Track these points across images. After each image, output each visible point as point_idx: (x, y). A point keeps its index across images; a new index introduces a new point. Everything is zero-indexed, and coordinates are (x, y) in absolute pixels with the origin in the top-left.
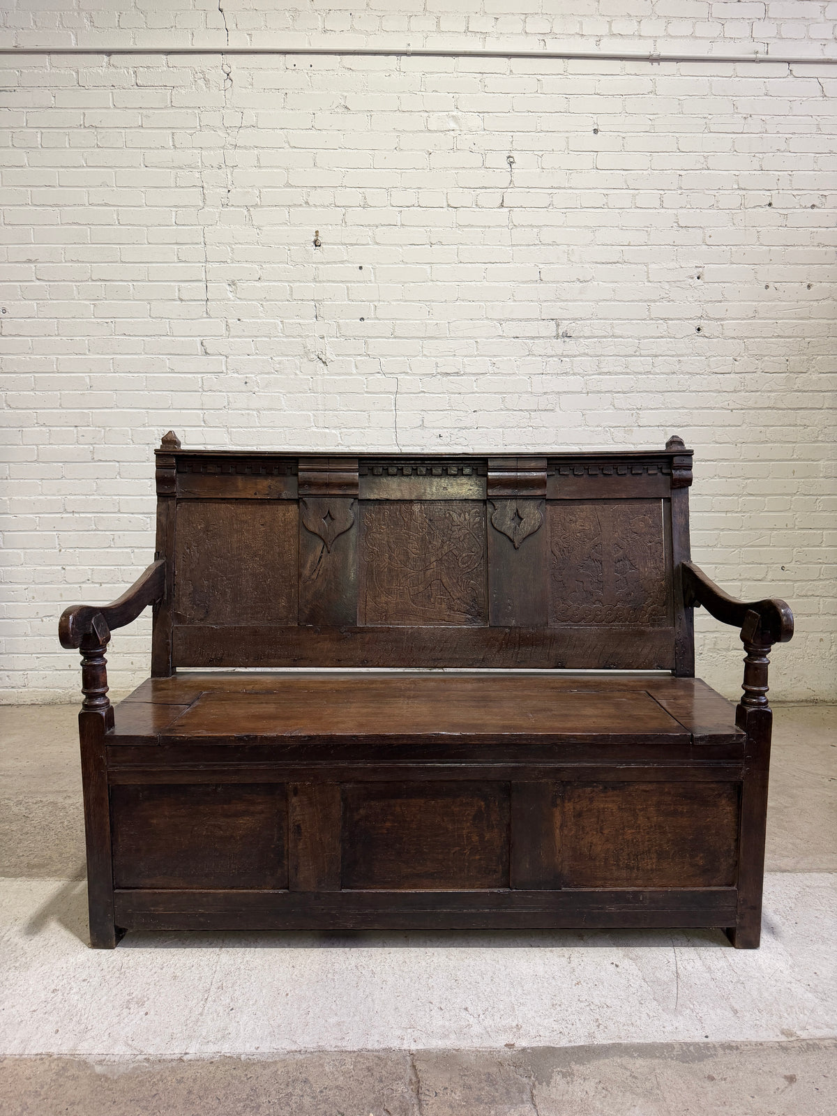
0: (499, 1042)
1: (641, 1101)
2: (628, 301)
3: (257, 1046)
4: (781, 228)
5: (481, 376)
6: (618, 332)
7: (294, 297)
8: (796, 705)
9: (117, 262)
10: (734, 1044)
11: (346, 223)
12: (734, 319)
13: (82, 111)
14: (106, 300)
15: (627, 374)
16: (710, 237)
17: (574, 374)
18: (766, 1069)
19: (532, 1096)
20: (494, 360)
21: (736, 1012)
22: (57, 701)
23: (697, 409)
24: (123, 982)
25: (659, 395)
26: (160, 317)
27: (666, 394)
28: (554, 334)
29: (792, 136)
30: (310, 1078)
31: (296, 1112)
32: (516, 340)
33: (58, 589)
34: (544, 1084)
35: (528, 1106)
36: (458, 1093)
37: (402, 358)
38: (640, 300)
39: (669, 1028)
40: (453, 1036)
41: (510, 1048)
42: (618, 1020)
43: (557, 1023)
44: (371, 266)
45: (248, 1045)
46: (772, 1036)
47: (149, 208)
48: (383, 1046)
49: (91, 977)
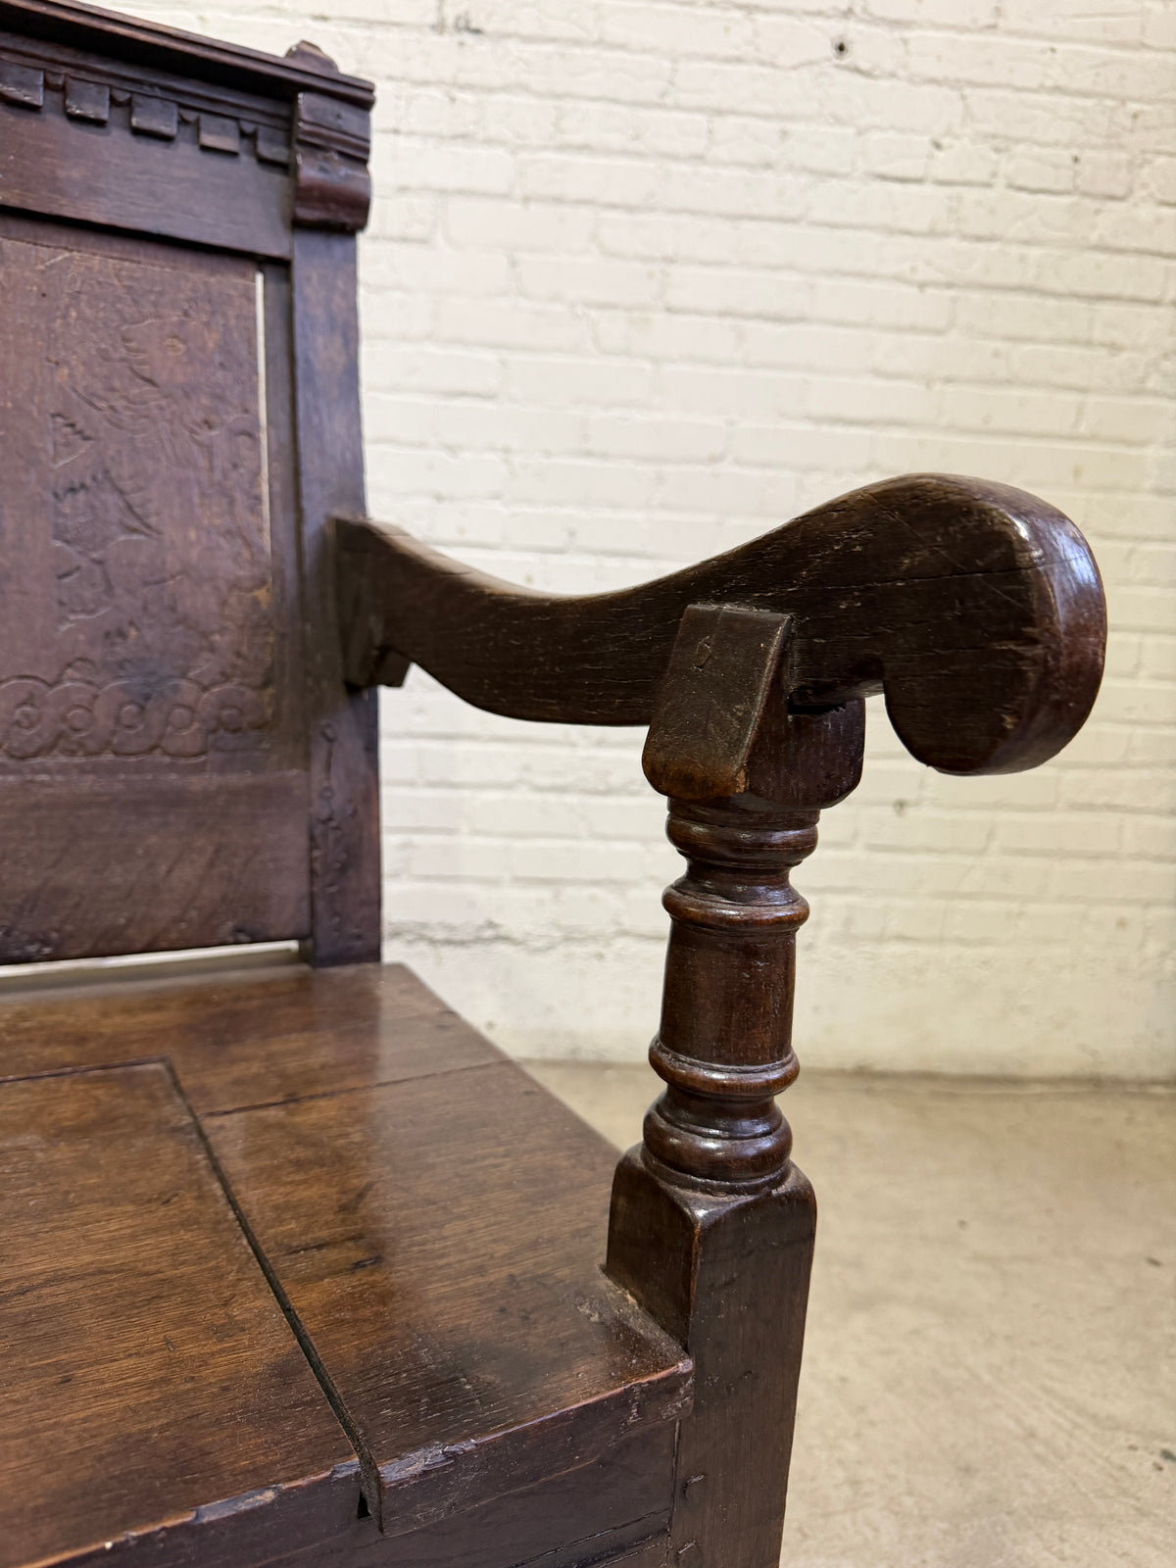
12: (937, 27)
15: (639, 155)
17: (489, 142)
23: (829, 274)
27: (747, 225)
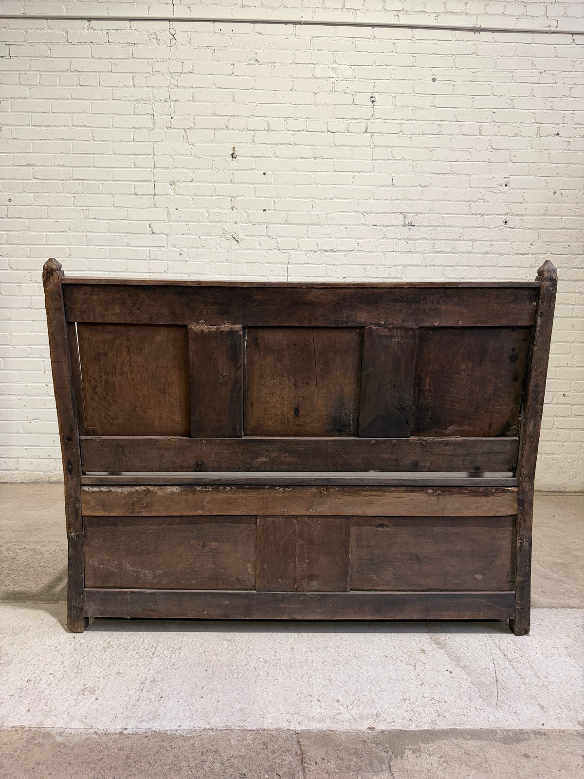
0: (364, 726)
1: (474, 772)
2: (455, 201)
3: (179, 724)
4: (565, 151)
5: (349, 253)
6: (447, 223)
7: (216, 194)
8: (572, 494)
9: (91, 167)
10: (543, 731)
11: (254, 141)
13: (70, 60)
14: (83, 193)
16: (515, 156)
18: (568, 750)
19: (390, 766)
20: (359, 241)
21: (542, 707)
22: (39, 481)
24: (79, 676)
25: (477, 269)
26: (120, 207)
28: (402, 223)
29: (573, 86)
30: (220, 749)
31: (208, 774)
32: (375, 227)
33: (43, 400)
34: (399, 757)
35: (387, 774)
36: (333, 763)
37: (293, 239)
38: (464, 201)
39: (492, 719)
40: (328, 721)
41: (372, 731)
42: (453, 711)
43: (406, 713)
44: (272, 173)
45: (173, 724)
46: (570, 726)
47: (115, 129)
48: (275, 727)
49: (56, 672)
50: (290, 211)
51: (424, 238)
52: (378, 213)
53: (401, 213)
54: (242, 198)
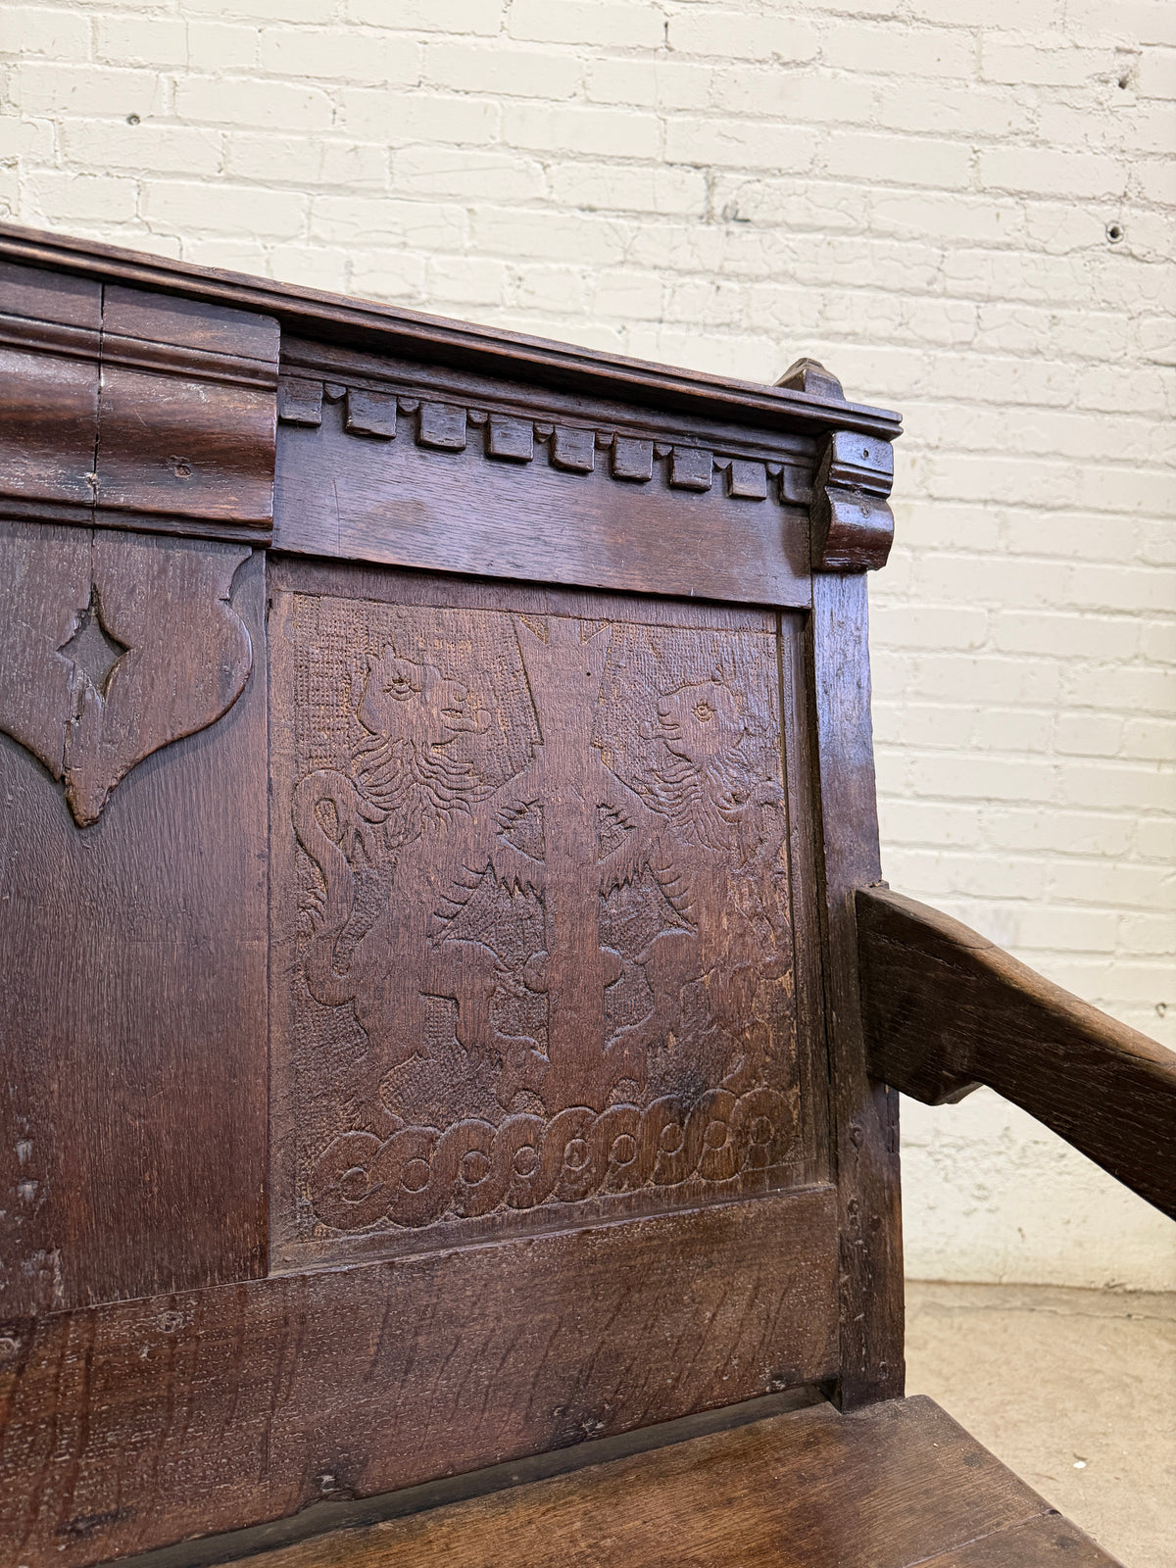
2: (918, 133)
6: (883, 219)
15: (905, 342)
17: (753, 330)
20: (521, 268)
23: (1097, 461)
25: (992, 413)
27: (1013, 411)
28: (700, 208)
32: (590, 217)
37: (247, 242)
38: (952, 134)
50: (238, 126)
51: (785, 273)
52: (603, 159)
53: (697, 167)
54: (41, 63)
